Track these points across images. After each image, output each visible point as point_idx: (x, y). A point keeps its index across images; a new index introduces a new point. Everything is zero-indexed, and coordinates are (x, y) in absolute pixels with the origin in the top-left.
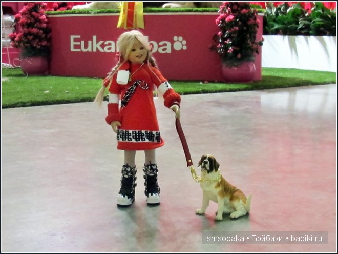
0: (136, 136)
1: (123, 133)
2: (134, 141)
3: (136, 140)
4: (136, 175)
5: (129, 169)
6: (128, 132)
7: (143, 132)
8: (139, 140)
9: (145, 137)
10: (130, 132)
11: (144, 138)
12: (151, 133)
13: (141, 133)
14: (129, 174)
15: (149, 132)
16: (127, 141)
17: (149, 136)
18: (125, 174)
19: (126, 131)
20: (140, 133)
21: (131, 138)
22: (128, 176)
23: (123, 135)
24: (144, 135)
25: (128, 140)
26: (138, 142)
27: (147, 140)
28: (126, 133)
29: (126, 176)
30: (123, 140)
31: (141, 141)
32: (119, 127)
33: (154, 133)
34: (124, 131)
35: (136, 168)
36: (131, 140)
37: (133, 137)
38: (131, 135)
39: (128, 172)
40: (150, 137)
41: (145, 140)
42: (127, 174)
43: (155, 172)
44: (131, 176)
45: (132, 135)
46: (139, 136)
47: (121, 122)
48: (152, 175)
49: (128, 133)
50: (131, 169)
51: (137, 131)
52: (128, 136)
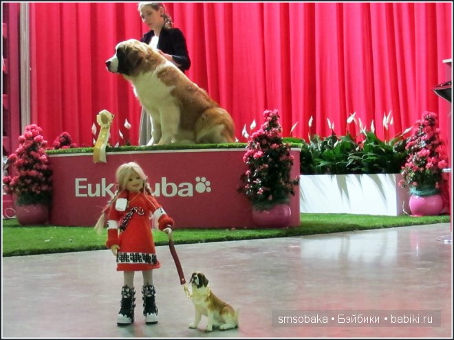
2: (131, 262)
4: (135, 296)
5: (128, 290)
7: (140, 254)
10: (128, 254)
16: (125, 262)
27: (144, 262)
29: (125, 297)
31: (138, 262)
32: (118, 251)
33: (151, 255)
35: (135, 289)
39: (127, 292)
40: (147, 259)
42: (126, 295)
46: (136, 258)
47: (120, 246)
48: (149, 296)
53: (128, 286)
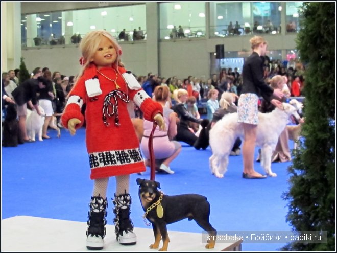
0: (120, 157)
1: (103, 156)
2: (119, 163)
3: (121, 163)
6: (110, 153)
8: (124, 162)
9: (129, 157)
11: (129, 159)
12: (135, 152)
13: (125, 154)
14: (101, 208)
15: (132, 150)
16: (110, 165)
17: (134, 156)
18: (95, 208)
19: (106, 153)
20: (123, 154)
21: (115, 161)
22: (99, 209)
23: (104, 159)
24: (128, 156)
25: (112, 163)
26: (123, 164)
27: (132, 161)
28: (107, 156)
29: (97, 211)
30: (105, 164)
31: (126, 163)
34: (104, 153)
36: (116, 163)
37: (117, 158)
38: (114, 157)
41: (130, 161)
42: (98, 208)
43: (128, 204)
44: (103, 210)
45: (116, 157)
49: (110, 155)
50: (104, 201)
51: (120, 151)
52: (111, 158)
53: (101, 196)
